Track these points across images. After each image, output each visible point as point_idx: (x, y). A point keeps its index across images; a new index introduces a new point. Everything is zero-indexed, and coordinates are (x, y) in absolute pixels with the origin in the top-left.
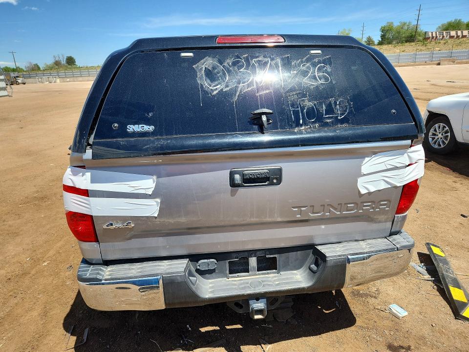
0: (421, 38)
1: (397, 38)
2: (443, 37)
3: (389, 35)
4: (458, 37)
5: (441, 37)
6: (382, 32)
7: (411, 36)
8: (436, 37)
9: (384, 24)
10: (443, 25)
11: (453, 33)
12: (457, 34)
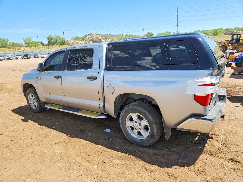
0: (67, 43)
1: (56, 43)
2: (75, 43)
3: (52, 41)
4: (80, 43)
5: (74, 43)
6: (48, 39)
7: (62, 42)
8: (73, 43)
9: (48, 36)
10: (73, 38)
11: (78, 42)
12: (80, 42)
